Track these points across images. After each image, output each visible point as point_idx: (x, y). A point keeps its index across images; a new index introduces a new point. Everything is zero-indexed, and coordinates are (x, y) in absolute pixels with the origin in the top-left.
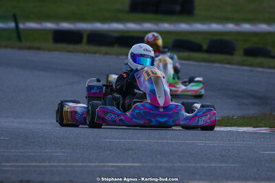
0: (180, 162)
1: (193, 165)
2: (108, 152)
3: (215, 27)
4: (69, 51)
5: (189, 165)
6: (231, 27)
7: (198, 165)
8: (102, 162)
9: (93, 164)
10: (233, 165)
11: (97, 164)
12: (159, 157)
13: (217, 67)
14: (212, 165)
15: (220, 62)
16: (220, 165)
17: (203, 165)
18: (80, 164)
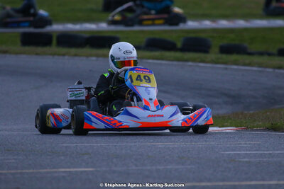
0: (136, 166)
1: (149, 168)
2: (63, 158)
4: (37, 54)
8: (54, 168)
9: (45, 170)
10: (189, 167)
11: (48, 170)
12: (114, 160)
13: (190, 66)
14: (168, 167)
15: (194, 60)
16: (177, 167)
17: (158, 167)
18: (31, 171)
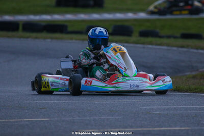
0: (79, 117)
1: (88, 118)
2: (26, 111)
3: (119, 16)
5: (85, 118)
6: (130, 15)
7: (92, 118)
8: (20, 118)
9: (14, 120)
11: (16, 120)
12: (63, 113)
16: (108, 118)
